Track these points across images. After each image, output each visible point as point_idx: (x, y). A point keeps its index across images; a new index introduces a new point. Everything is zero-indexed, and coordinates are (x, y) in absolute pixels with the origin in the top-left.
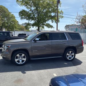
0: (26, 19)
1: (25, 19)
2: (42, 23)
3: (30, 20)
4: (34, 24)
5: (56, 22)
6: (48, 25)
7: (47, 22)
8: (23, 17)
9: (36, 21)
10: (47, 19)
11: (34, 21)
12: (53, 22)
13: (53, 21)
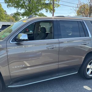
0: (14, 7)
1: (12, 6)
2: (34, 12)
3: (19, 9)
4: (24, 13)
5: (50, 12)
6: (42, 15)
7: (40, 12)
8: (10, 4)
9: (27, 10)
10: (40, 8)
11: (24, 10)
12: (47, 12)
13: (47, 10)
